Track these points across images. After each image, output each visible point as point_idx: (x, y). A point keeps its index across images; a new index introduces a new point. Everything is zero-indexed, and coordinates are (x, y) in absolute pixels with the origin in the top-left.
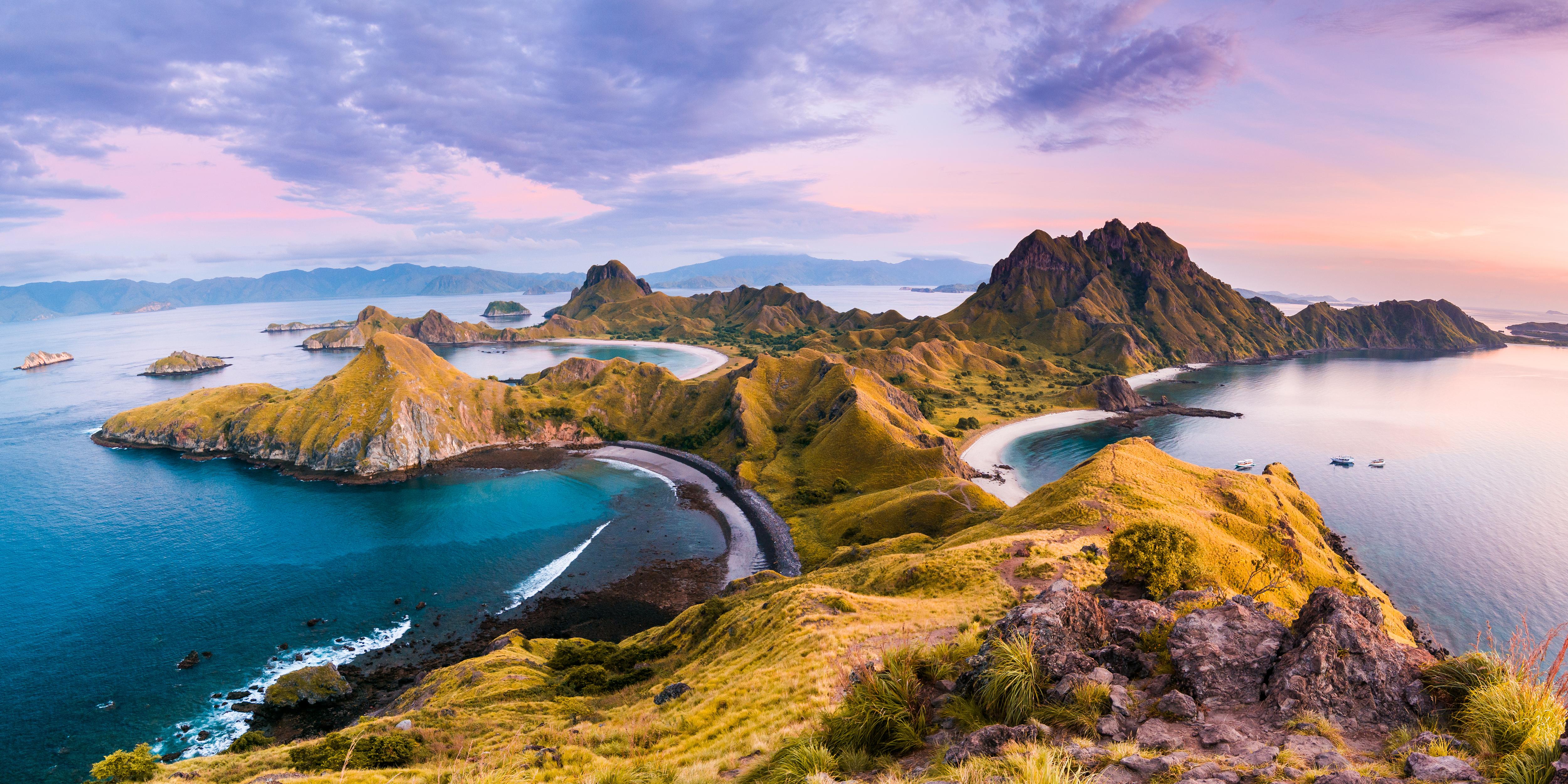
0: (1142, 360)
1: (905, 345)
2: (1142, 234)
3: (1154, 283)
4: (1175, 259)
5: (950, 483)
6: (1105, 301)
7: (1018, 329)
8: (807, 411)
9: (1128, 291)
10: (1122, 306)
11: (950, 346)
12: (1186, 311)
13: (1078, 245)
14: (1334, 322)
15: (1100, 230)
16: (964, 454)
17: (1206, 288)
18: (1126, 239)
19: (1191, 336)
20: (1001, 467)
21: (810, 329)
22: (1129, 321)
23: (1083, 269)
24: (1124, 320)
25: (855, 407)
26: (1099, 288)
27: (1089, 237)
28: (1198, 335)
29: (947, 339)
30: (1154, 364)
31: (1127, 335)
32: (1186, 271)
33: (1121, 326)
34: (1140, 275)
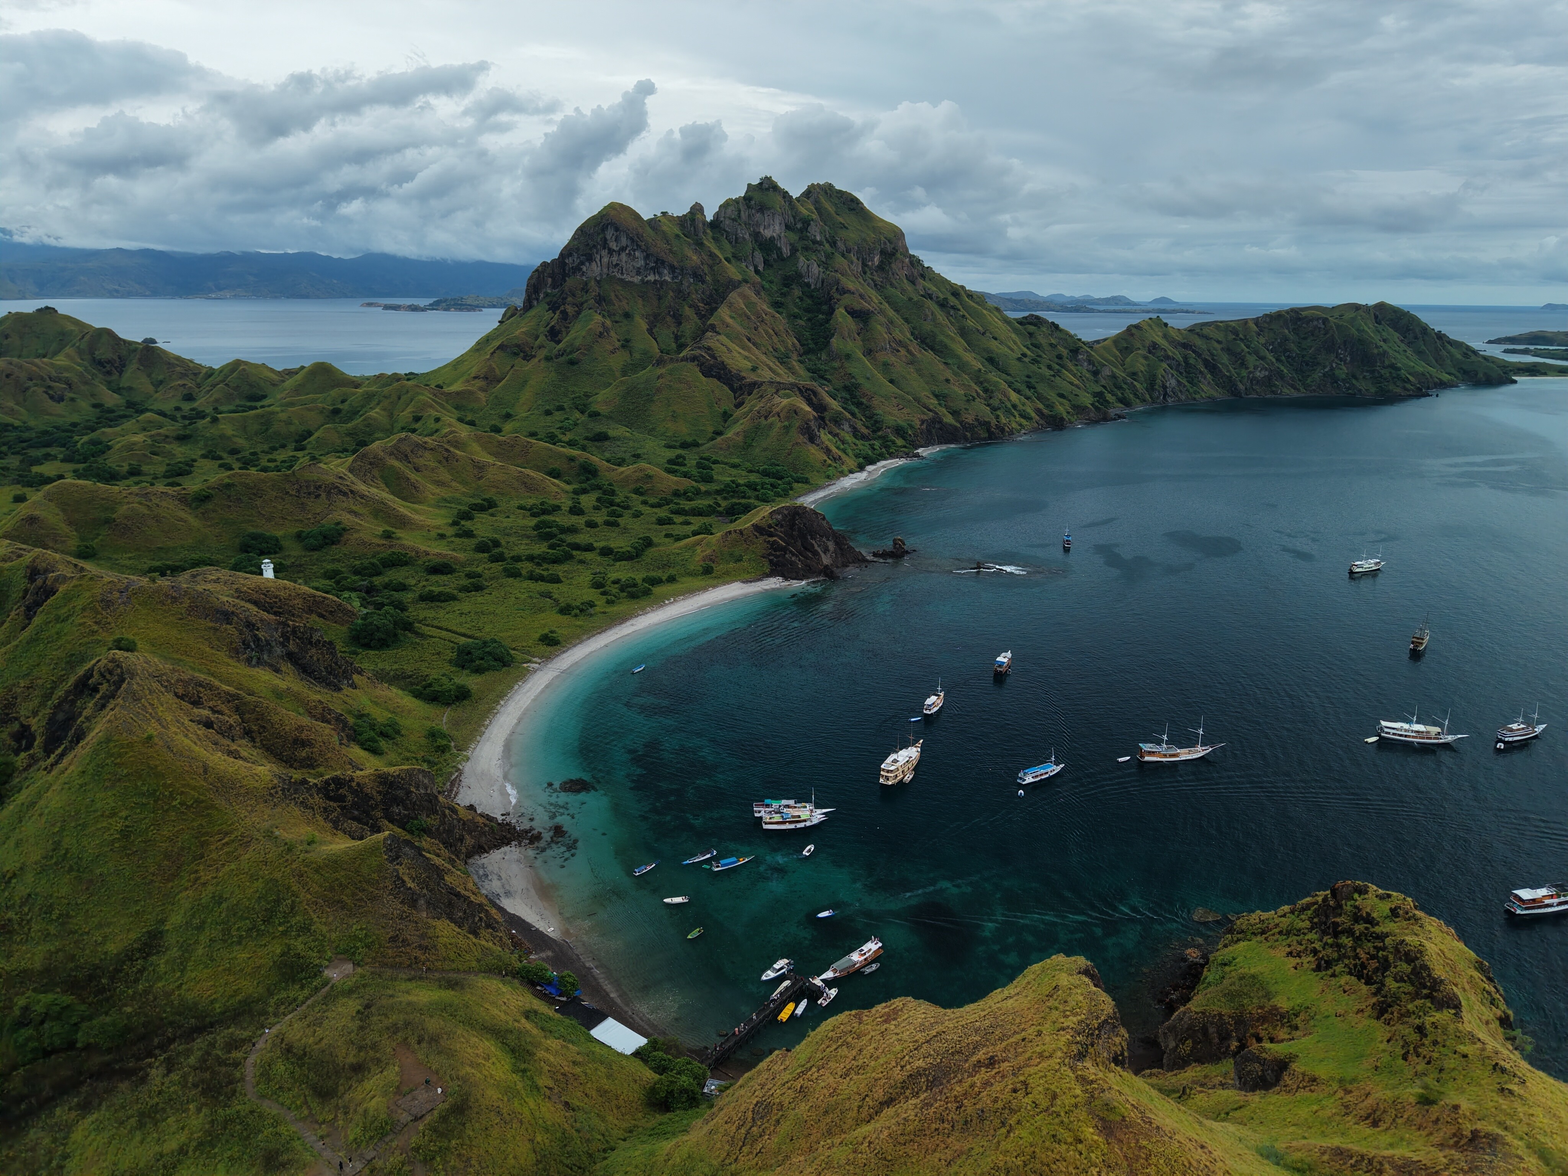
0: (835, 450)
2: (818, 206)
3: (844, 299)
4: (882, 251)
6: (755, 339)
9: (796, 317)
10: (787, 347)
12: (905, 347)
13: (698, 230)
14: (1177, 354)
15: (737, 201)
17: (939, 303)
18: (788, 217)
23: (707, 278)
24: (795, 373)
26: (741, 314)
27: (717, 215)
28: (932, 392)
30: (858, 456)
31: (803, 404)
32: (902, 273)
34: (819, 285)
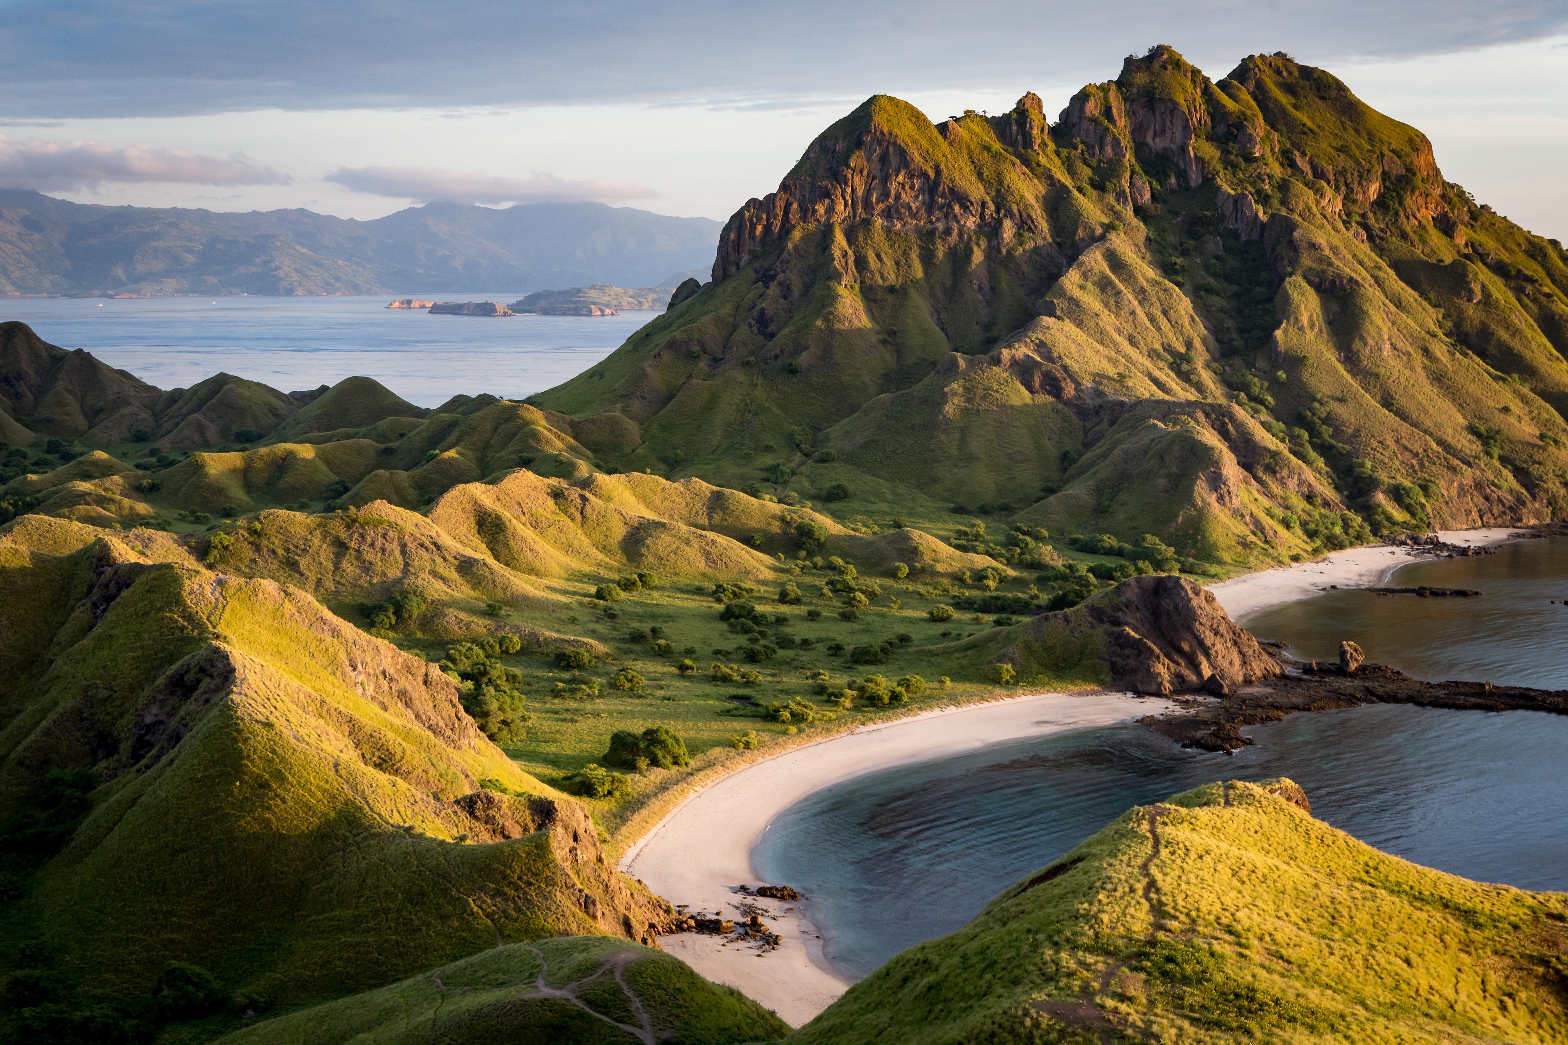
0: (1266, 521)
1: (412, 494)
2: (1261, 96)
3: (1307, 260)
4: (1385, 175)
5: (580, 957)
6: (1128, 328)
7: (816, 429)
8: (48, 733)
9: (1209, 290)
10: (1189, 345)
11: (574, 493)
12: (1426, 351)
13: (1028, 142)
15: (1104, 88)
16: (631, 853)
17: (1500, 269)
18: (1201, 115)
19: (1449, 435)
20: (763, 892)
21: (52, 448)
22: (1216, 392)
23: (1043, 225)
24: (1199, 387)
25: (228, 712)
26: (1104, 285)
27: (1065, 115)
28: (1473, 430)
29: (563, 469)
30: (1312, 535)
31: (1209, 437)
32: (1427, 215)
33: (1189, 407)
34: (1255, 235)
